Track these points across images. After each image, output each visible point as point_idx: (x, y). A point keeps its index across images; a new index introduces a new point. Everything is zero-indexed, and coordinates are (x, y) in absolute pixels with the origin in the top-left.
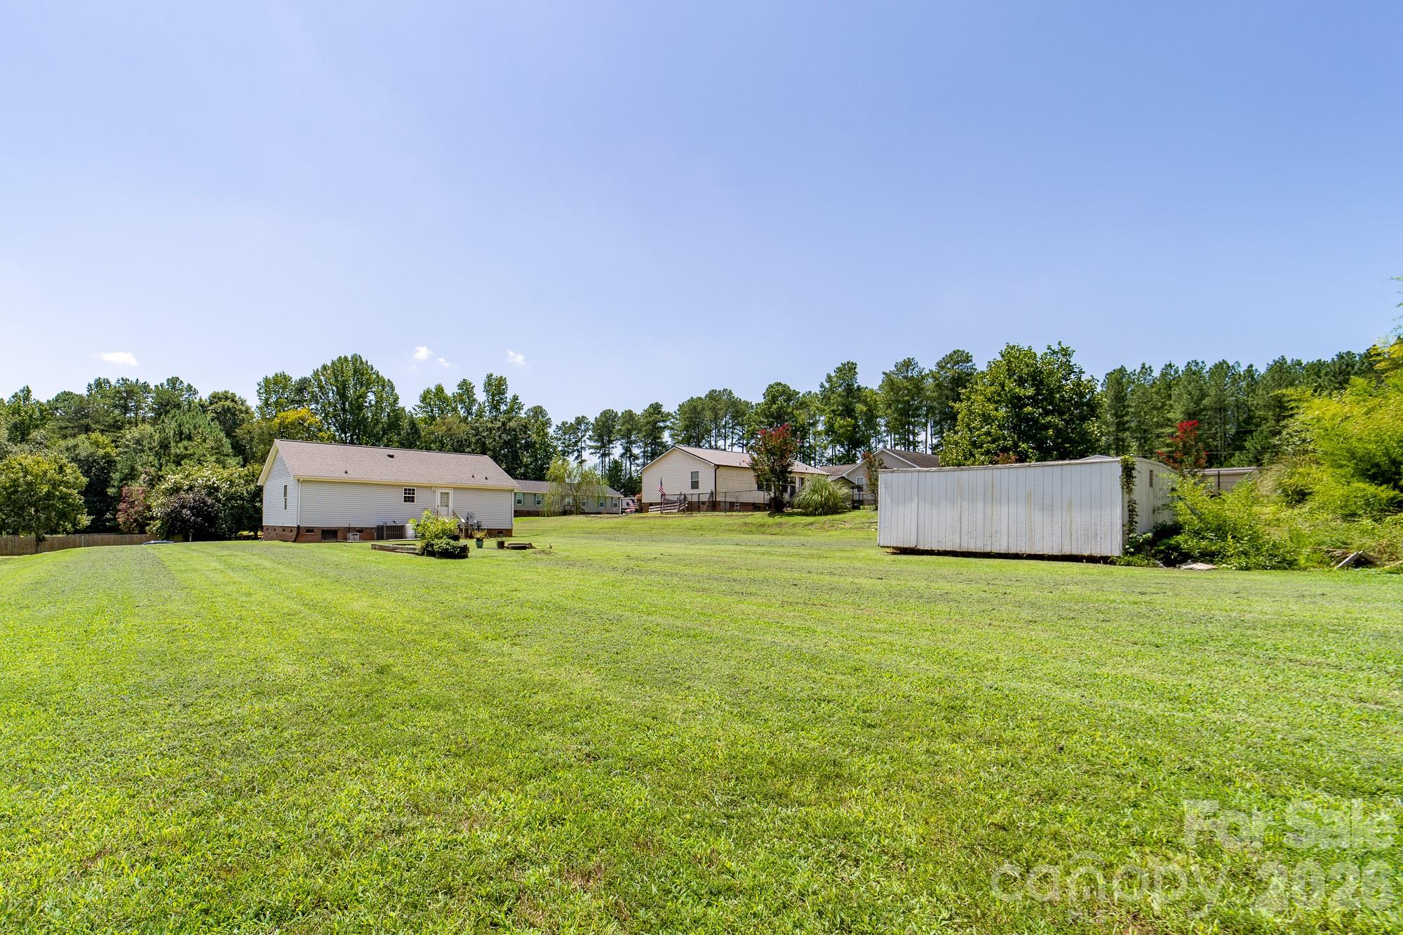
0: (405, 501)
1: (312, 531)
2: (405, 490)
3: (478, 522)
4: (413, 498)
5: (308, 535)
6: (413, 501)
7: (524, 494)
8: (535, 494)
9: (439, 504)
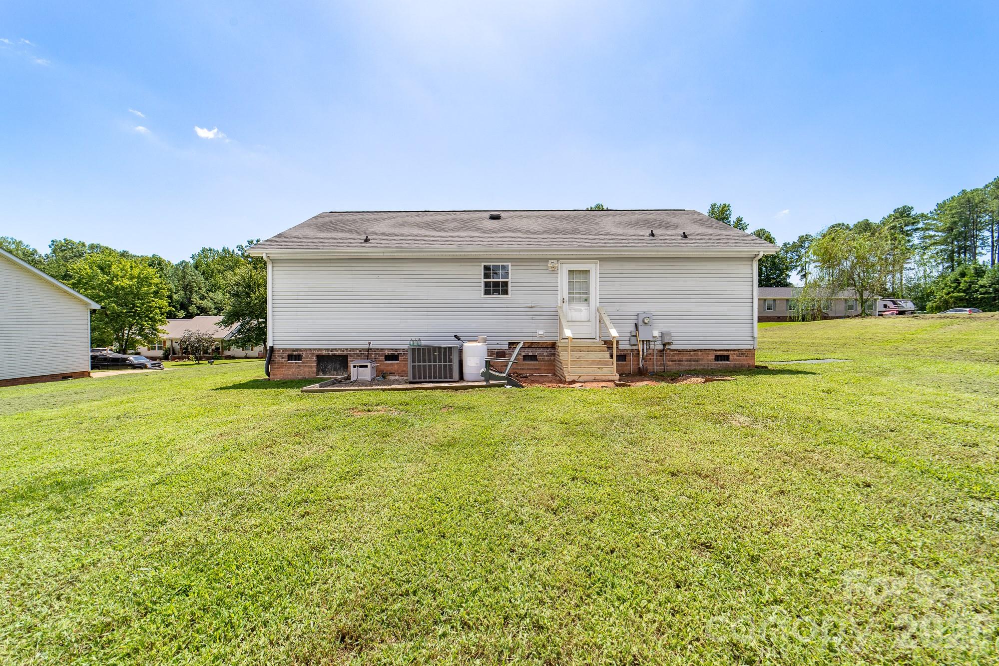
0: (487, 292)
1: (298, 357)
2: (487, 268)
3: (663, 334)
4: (506, 284)
5: (290, 365)
6: (506, 292)
7: (775, 300)
8: (787, 300)
9: (566, 296)
